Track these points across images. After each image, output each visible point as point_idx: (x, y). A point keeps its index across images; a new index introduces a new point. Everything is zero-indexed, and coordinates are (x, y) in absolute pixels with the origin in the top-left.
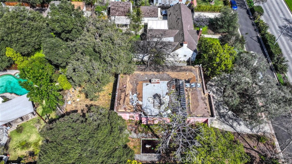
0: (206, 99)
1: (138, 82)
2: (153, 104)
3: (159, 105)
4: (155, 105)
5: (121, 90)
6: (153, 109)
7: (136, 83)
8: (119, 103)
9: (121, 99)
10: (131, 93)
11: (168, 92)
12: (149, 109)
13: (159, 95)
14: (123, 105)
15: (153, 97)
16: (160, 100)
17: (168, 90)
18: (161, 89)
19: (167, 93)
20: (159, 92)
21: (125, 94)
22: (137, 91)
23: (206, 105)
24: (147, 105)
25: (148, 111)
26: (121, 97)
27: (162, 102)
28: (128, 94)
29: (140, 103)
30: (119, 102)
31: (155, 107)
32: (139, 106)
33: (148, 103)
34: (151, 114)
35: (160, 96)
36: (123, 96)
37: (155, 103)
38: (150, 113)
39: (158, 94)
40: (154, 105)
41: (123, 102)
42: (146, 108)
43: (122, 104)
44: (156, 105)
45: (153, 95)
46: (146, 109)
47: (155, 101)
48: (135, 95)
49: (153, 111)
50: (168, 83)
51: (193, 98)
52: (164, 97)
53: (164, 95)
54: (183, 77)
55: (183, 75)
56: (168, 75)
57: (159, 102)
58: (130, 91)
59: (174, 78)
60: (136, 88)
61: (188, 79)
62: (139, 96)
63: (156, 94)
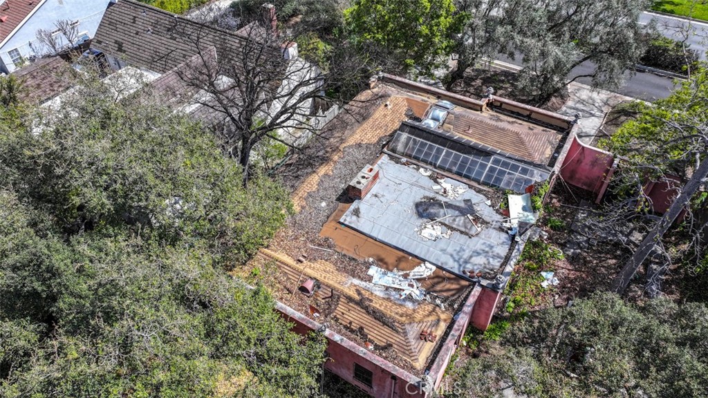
0: (496, 115)
1: (322, 236)
2: (457, 233)
3: (470, 217)
4: (463, 229)
5: (313, 310)
6: (477, 244)
7: (319, 245)
8: (377, 347)
9: (361, 329)
10: (356, 281)
11: (429, 173)
12: (471, 257)
13: (423, 200)
14: (405, 334)
15: (425, 220)
16: (449, 206)
17: (422, 169)
18: (404, 185)
19: (430, 177)
20: (418, 195)
21: (350, 299)
22: (361, 260)
23: (521, 124)
24: (452, 256)
25: (480, 261)
26: (354, 326)
27: (462, 205)
28: (357, 290)
29: (425, 271)
30: (371, 347)
31: (473, 232)
32: (438, 283)
33: (442, 245)
34: (499, 257)
35: (432, 199)
36: (356, 317)
37: (454, 226)
38: (491, 260)
39: (418, 200)
40: (462, 232)
41: (386, 330)
42: (466, 262)
43: (395, 339)
44: (466, 227)
45: (415, 216)
46: (469, 267)
47: (447, 223)
48: (373, 271)
49: (491, 246)
50: (391, 158)
51: (481, 135)
52: (445, 192)
53: (436, 187)
54: (393, 121)
55: (385, 116)
56: (359, 145)
57: (457, 212)
58: (344, 279)
59: (380, 140)
60: (345, 255)
61: (405, 114)
62: (386, 263)
63: (417, 205)
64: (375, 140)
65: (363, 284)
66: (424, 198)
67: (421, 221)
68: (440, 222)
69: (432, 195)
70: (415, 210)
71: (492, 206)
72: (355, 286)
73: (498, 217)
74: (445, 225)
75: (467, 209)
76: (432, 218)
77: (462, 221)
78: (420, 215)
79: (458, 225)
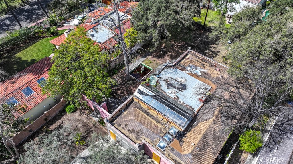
0: (137, 139)
2: (175, 78)
3: (169, 83)
4: (172, 79)
5: (215, 66)
6: (169, 75)
9: (203, 62)
10: (205, 71)
11: (179, 100)
12: (172, 72)
13: (183, 90)
15: (184, 84)
16: (175, 87)
17: (182, 102)
18: (189, 97)
20: (184, 93)
22: (204, 78)
23: (129, 130)
24: (178, 73)
25: (170, 71)
27: (170, 87)
28: (204, 68)
30: (200, 58)
31: (170, 78)
33: (180, 76)
34: (164, 71)
35: (180, 91)
37: (175, 81)
39: (185, 91)
40: (173, 79)
42: (174, 71)
44: (171, 80)
45: (187, 85)
46: (174, 70)
48: (200, 74)
49: (165, 74)
51: (151, 123)
52: (175, 92)
53: (177, 94)
54: (191, 136)
55: (195, 138)
56: (207, 120)
57: (173, 85)
58: (208, 71)
59: (197, 124)
60: (208, 79)
61: (184, 141)
62: (196, 76)
63: (185, 89)
64: (200, 124)
65: (203, 70)
66: (183, 91)
67: (185, 84)
68: (179, 82)
69: (180, 92)
70: (187, 87)
71: (160, 85)
72: (205, 69)
73: (160, 82)
74: (177, 81)
75: (169, 85)
76: (181, 84)
77: (172, 82)
78: (185, 85)
79: (173, 81)
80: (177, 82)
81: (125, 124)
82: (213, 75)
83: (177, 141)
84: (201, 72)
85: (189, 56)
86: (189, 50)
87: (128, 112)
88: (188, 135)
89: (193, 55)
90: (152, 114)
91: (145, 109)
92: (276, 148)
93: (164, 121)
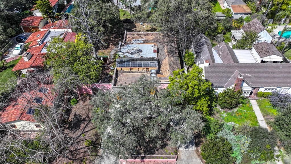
3: (130, 52)
10: (144, 39)
11: (144, 57)
12: (127, 47)
16: (136, 53)
17: (146, 57)
18: (147, 53)
20: (143, 53)
24: (131, 46)
27: (133, 54)
28: (142, 38)
31: (128, 50)
33: (133, 47)
40: (131, 50)
49: (124, 50)
52: (138, 55)
54: (164, 69)
55: (166, 68)
56: (165, 59)
58: (146, 39)
60: (149, 42)
61: (162, 73)
62: (141, 43)
63: (142, 51)
64: (163, 62)
67: (139, 49)
69: (140, 54)
71: (127, 56)
73: (125, 54)
76: (137, 50)
78: (140, 50)
80: (134, 51)
81: (124, 82)
82: (149, 39)
83: (159, 74)
84: (142, 41)
85: (128, 36)
86: (126, 33)
87: (120, 77)
88: (161, 69)
89: (130, 34)
90: (135, 71)
91: (128, 71)
92: (202, 54)
93: (144, 70)
